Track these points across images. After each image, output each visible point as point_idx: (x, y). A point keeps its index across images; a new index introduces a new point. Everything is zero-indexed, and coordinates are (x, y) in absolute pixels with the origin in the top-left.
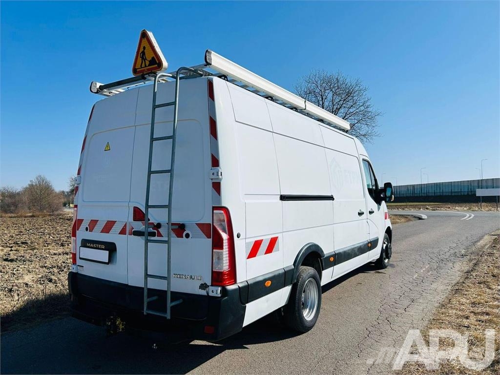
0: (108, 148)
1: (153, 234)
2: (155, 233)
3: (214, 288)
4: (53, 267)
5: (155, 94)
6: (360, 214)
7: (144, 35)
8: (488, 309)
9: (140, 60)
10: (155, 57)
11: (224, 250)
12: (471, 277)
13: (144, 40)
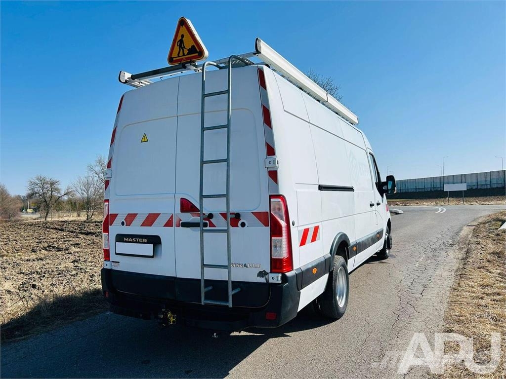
0: (145, 139)
1: (205, 225)
2: (207, 223)
3: (274, 275)
4: (31, 273)
5: (203, 82)
6: (372, 205)
7: (183, 23)
8: (496, 290)
9: (177, 48)
10: (196, 46)
11: (283, 237)
12: (469, 263)
13: (183, 29)
